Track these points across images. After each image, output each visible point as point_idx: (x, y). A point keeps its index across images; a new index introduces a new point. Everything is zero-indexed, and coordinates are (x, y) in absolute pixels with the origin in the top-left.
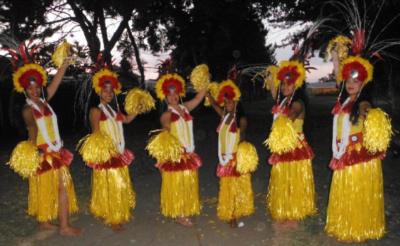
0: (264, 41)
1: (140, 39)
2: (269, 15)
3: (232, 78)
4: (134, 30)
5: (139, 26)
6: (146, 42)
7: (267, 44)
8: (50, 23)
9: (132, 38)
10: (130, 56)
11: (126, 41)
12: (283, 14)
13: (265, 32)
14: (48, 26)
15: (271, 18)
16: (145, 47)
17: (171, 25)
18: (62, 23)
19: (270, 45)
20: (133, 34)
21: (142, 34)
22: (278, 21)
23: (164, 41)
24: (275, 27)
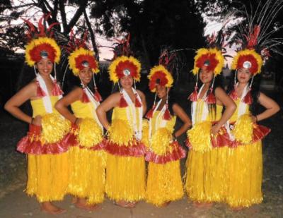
0: (202, 32)
1: (97, 25)
2: (208, 10)
3: (163, 63)
4: (91, 17)
5: (95, 14)
6: (101, 28)
7: (205, 35)
8: (16, 8)
9: (89, 24)
10: (87, 39)
11: (83, 27)
12: (219, 10)
13: (205, 25)
14: (14, 10)
15: (209, 12)
16: (101, 32)
17: (123, 14)
18: (26, 8)
19: (208, 36)
20: (90, 20)
21: (99, 21)
22: (215, 15)
23: (117, 28)
24: (212, 20)
